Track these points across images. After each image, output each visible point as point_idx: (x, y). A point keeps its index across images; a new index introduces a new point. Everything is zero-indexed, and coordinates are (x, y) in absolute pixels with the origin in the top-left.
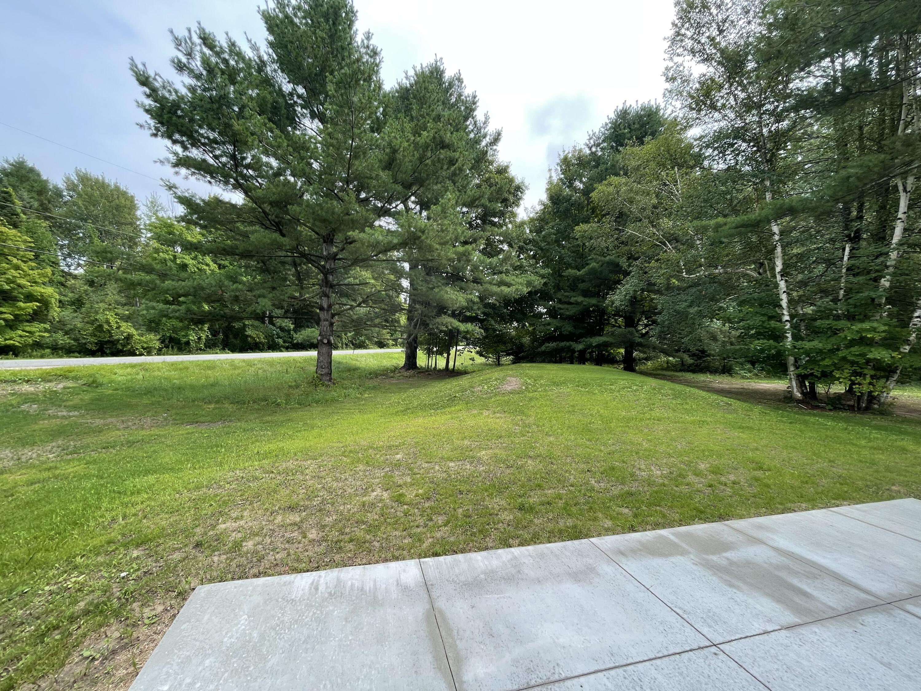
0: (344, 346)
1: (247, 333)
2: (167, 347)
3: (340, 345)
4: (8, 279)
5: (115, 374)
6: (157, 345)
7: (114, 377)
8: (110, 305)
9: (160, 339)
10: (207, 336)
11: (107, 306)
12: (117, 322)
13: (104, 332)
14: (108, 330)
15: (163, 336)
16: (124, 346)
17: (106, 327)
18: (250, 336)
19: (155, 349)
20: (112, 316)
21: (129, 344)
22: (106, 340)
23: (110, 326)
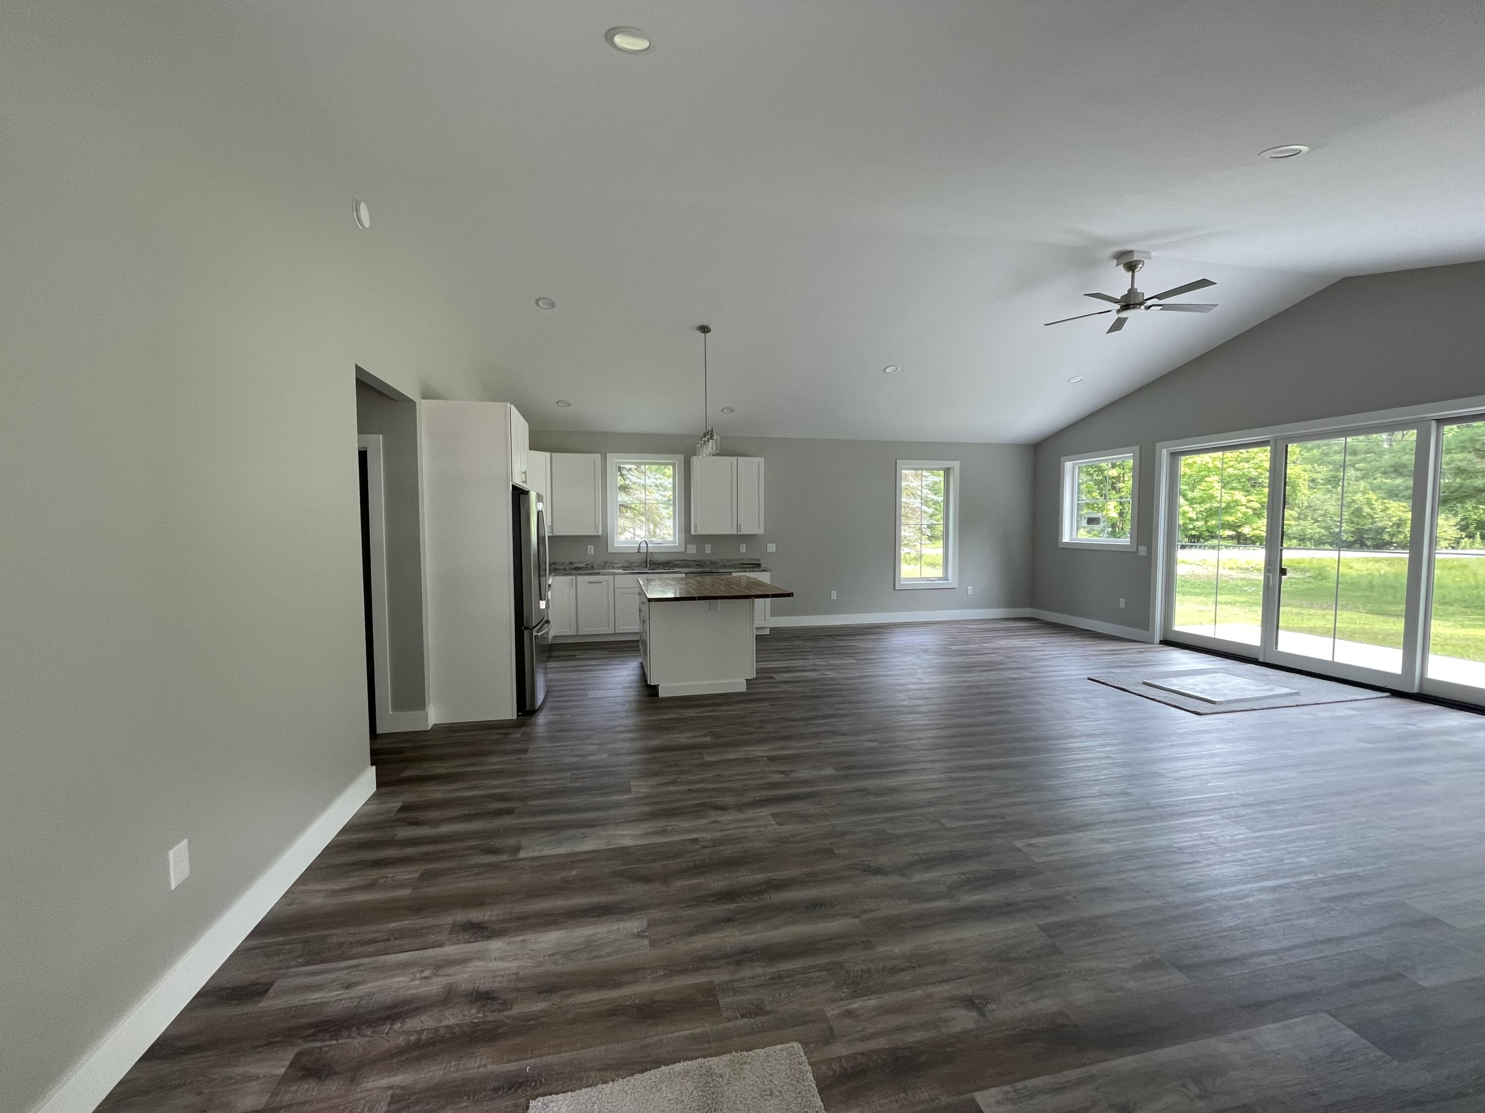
2: (1471, 536)
6: (1453, 533)
9: (1457, 524)
13: (1364, 517)
14: (1370, 515)
15: (1464, 519)
17: (1367, 510)
19: (1450, 539)
21: (1400, 532)
22: (1366, 527)
23: (1373, 509)
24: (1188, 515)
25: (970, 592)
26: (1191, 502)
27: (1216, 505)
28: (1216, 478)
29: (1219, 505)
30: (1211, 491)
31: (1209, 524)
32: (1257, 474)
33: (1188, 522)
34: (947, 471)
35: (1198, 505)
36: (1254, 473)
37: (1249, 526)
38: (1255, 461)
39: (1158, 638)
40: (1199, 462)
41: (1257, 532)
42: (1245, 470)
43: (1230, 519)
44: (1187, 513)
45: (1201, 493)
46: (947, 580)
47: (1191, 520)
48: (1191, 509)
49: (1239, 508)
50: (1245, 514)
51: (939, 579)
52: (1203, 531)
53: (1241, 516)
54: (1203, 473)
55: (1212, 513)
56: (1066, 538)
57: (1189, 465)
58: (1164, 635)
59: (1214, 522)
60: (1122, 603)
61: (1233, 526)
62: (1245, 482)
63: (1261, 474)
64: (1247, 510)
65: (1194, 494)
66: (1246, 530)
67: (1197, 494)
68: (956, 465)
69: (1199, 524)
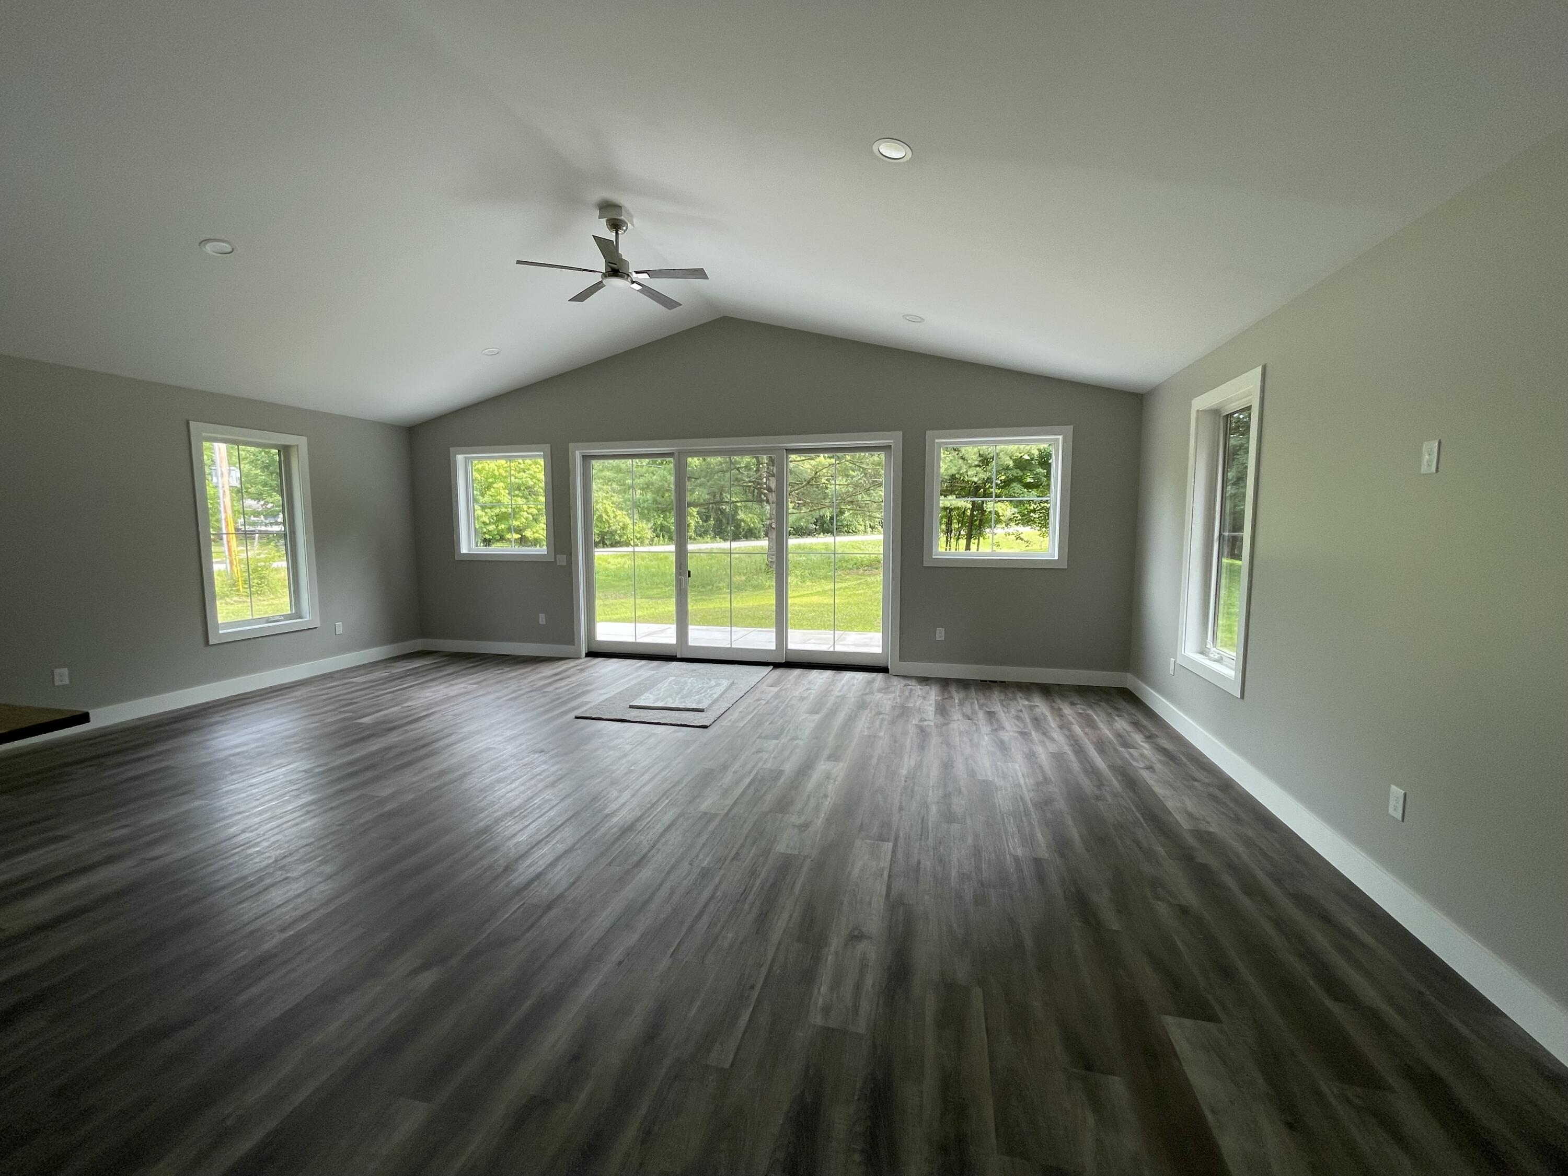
0: (869, 530)
1: (739, 517)
2: (658, 536)
3: (862, 528)
4: (531, 474)
5: (609, 563)
6: (650, 534)
7: (607, 566)
8: (607, 492)
9: (651, 528)
10: (698, 522)
11: (604, 494)
12: (614, 512)
13: (604, 522)
14: (607, 520)
15: (655, 524)
16: (620, 536)
17: (605, 516)
18: (743, 520)
19: (648, 538)
20: (609, 504)
21: (624, 534)
22: (606, 530)
23: (609, 516)
24: (481, 519)
25: (340, 630)
26: (483, 508)
27: (504, 510)
28: (502, 484)
29: (506, 510)
30: (498, 497)
31: (500, 528)
32: (532, 483)
33: (483, 526)
34: (285, 451)
35: (489, 510)
36: (531, 483)
37: (530, 530)
38: (530, 472)
39: (584, 651)
40: (487, 468)
41: (536, 535)
42: (524, 480)
43: (516, 523)
44: (481, 517)
45: (491, 499)
46: (301, 618)
47: (484, 523)
48: (484, 514)
49: (522, 513)
50: (527, 519)
51: (287, 617)
52: (495, 535)
53: (524, 520)
54: (491, 480)
55: (501, 518)
56: (464, 550)
57: (478, 470)
58: (588, 649)
59: (503, 526)
60: (542, 619)
61: (518, 530)
62: (524, 490)
63: (535, 483)
64: (528, 516)
65: (485, 499)
66: (528, 533)
67: (487, 499)
68: (300, 442)
69: (492, 527)
